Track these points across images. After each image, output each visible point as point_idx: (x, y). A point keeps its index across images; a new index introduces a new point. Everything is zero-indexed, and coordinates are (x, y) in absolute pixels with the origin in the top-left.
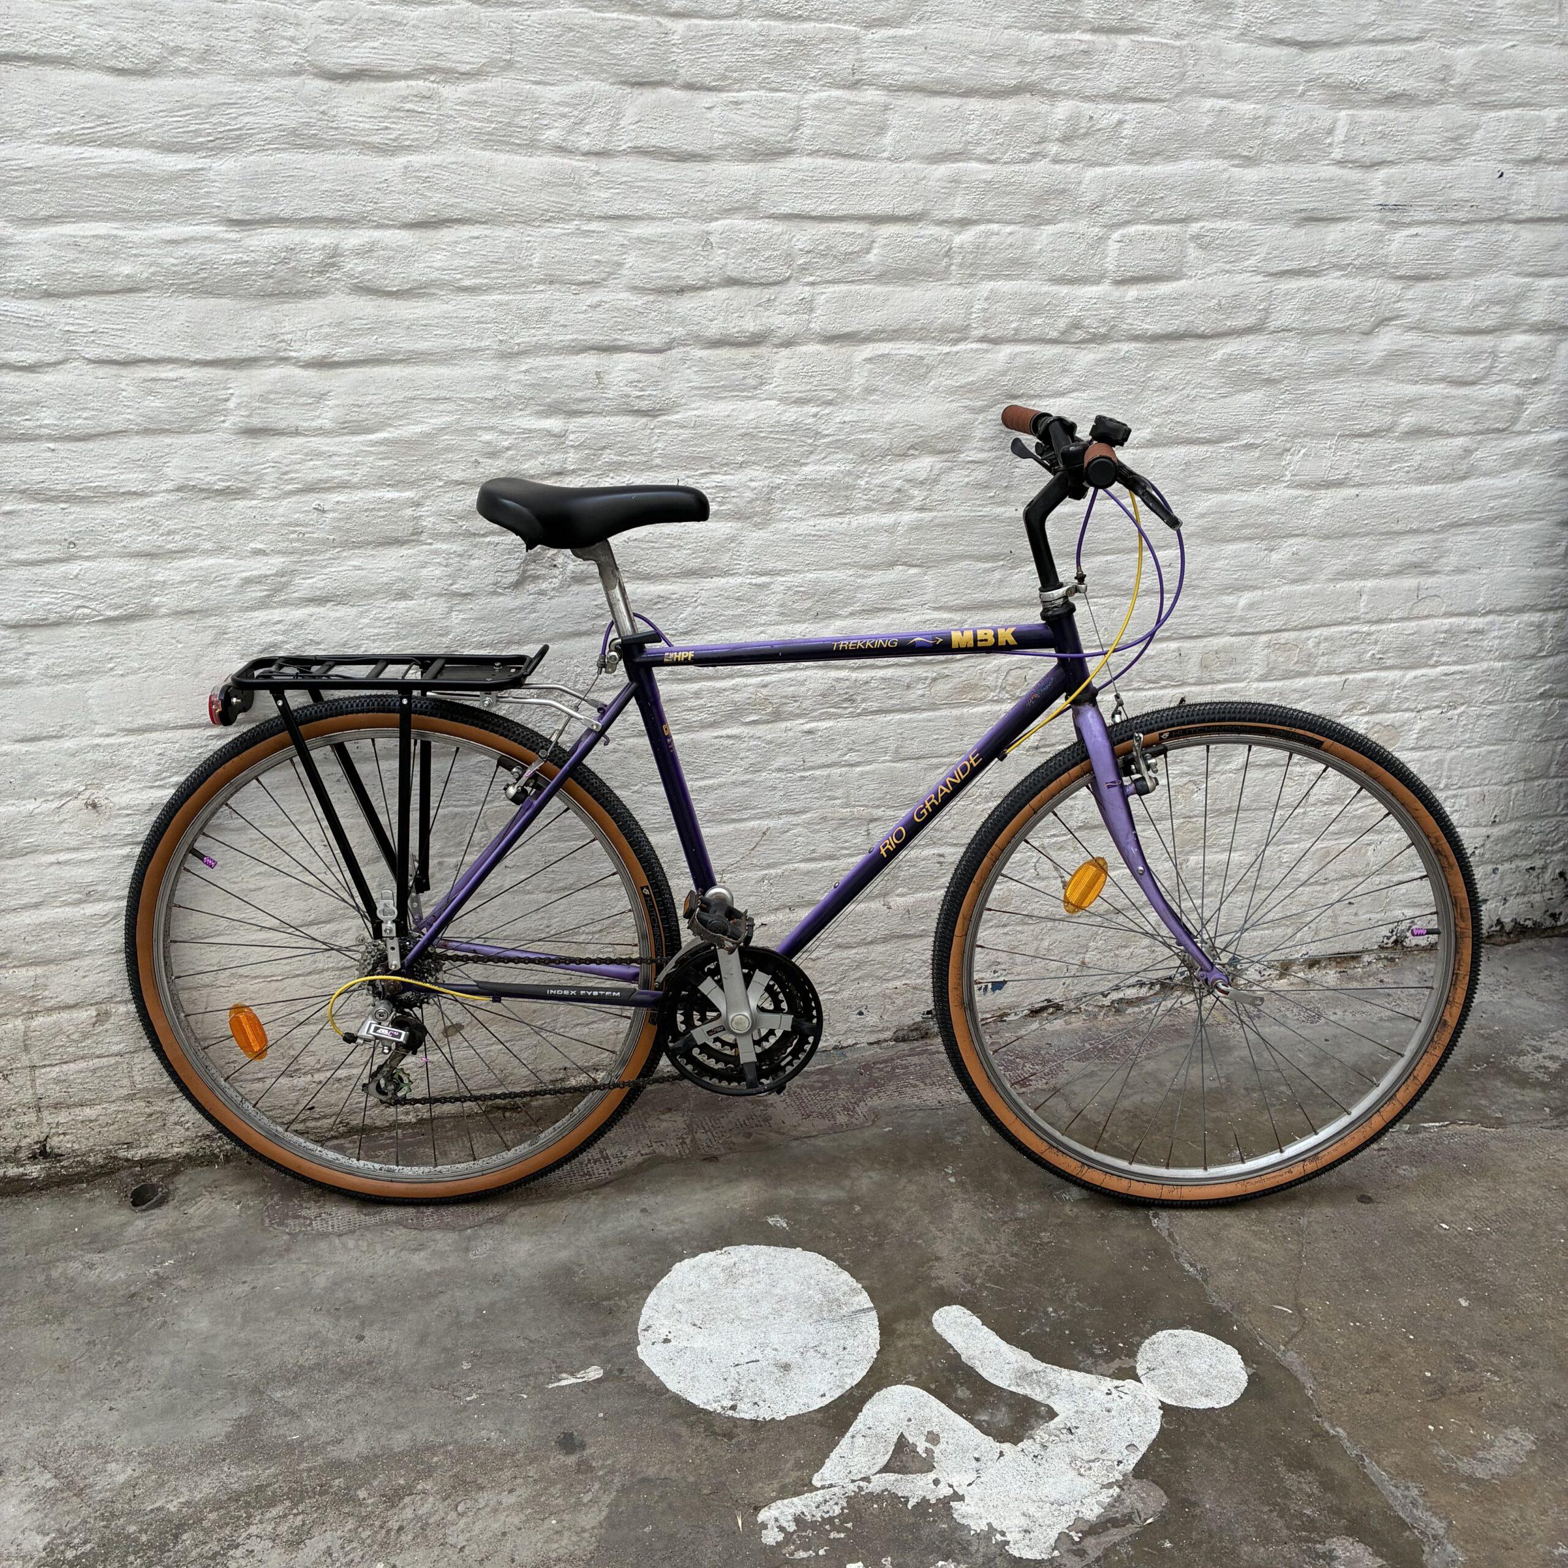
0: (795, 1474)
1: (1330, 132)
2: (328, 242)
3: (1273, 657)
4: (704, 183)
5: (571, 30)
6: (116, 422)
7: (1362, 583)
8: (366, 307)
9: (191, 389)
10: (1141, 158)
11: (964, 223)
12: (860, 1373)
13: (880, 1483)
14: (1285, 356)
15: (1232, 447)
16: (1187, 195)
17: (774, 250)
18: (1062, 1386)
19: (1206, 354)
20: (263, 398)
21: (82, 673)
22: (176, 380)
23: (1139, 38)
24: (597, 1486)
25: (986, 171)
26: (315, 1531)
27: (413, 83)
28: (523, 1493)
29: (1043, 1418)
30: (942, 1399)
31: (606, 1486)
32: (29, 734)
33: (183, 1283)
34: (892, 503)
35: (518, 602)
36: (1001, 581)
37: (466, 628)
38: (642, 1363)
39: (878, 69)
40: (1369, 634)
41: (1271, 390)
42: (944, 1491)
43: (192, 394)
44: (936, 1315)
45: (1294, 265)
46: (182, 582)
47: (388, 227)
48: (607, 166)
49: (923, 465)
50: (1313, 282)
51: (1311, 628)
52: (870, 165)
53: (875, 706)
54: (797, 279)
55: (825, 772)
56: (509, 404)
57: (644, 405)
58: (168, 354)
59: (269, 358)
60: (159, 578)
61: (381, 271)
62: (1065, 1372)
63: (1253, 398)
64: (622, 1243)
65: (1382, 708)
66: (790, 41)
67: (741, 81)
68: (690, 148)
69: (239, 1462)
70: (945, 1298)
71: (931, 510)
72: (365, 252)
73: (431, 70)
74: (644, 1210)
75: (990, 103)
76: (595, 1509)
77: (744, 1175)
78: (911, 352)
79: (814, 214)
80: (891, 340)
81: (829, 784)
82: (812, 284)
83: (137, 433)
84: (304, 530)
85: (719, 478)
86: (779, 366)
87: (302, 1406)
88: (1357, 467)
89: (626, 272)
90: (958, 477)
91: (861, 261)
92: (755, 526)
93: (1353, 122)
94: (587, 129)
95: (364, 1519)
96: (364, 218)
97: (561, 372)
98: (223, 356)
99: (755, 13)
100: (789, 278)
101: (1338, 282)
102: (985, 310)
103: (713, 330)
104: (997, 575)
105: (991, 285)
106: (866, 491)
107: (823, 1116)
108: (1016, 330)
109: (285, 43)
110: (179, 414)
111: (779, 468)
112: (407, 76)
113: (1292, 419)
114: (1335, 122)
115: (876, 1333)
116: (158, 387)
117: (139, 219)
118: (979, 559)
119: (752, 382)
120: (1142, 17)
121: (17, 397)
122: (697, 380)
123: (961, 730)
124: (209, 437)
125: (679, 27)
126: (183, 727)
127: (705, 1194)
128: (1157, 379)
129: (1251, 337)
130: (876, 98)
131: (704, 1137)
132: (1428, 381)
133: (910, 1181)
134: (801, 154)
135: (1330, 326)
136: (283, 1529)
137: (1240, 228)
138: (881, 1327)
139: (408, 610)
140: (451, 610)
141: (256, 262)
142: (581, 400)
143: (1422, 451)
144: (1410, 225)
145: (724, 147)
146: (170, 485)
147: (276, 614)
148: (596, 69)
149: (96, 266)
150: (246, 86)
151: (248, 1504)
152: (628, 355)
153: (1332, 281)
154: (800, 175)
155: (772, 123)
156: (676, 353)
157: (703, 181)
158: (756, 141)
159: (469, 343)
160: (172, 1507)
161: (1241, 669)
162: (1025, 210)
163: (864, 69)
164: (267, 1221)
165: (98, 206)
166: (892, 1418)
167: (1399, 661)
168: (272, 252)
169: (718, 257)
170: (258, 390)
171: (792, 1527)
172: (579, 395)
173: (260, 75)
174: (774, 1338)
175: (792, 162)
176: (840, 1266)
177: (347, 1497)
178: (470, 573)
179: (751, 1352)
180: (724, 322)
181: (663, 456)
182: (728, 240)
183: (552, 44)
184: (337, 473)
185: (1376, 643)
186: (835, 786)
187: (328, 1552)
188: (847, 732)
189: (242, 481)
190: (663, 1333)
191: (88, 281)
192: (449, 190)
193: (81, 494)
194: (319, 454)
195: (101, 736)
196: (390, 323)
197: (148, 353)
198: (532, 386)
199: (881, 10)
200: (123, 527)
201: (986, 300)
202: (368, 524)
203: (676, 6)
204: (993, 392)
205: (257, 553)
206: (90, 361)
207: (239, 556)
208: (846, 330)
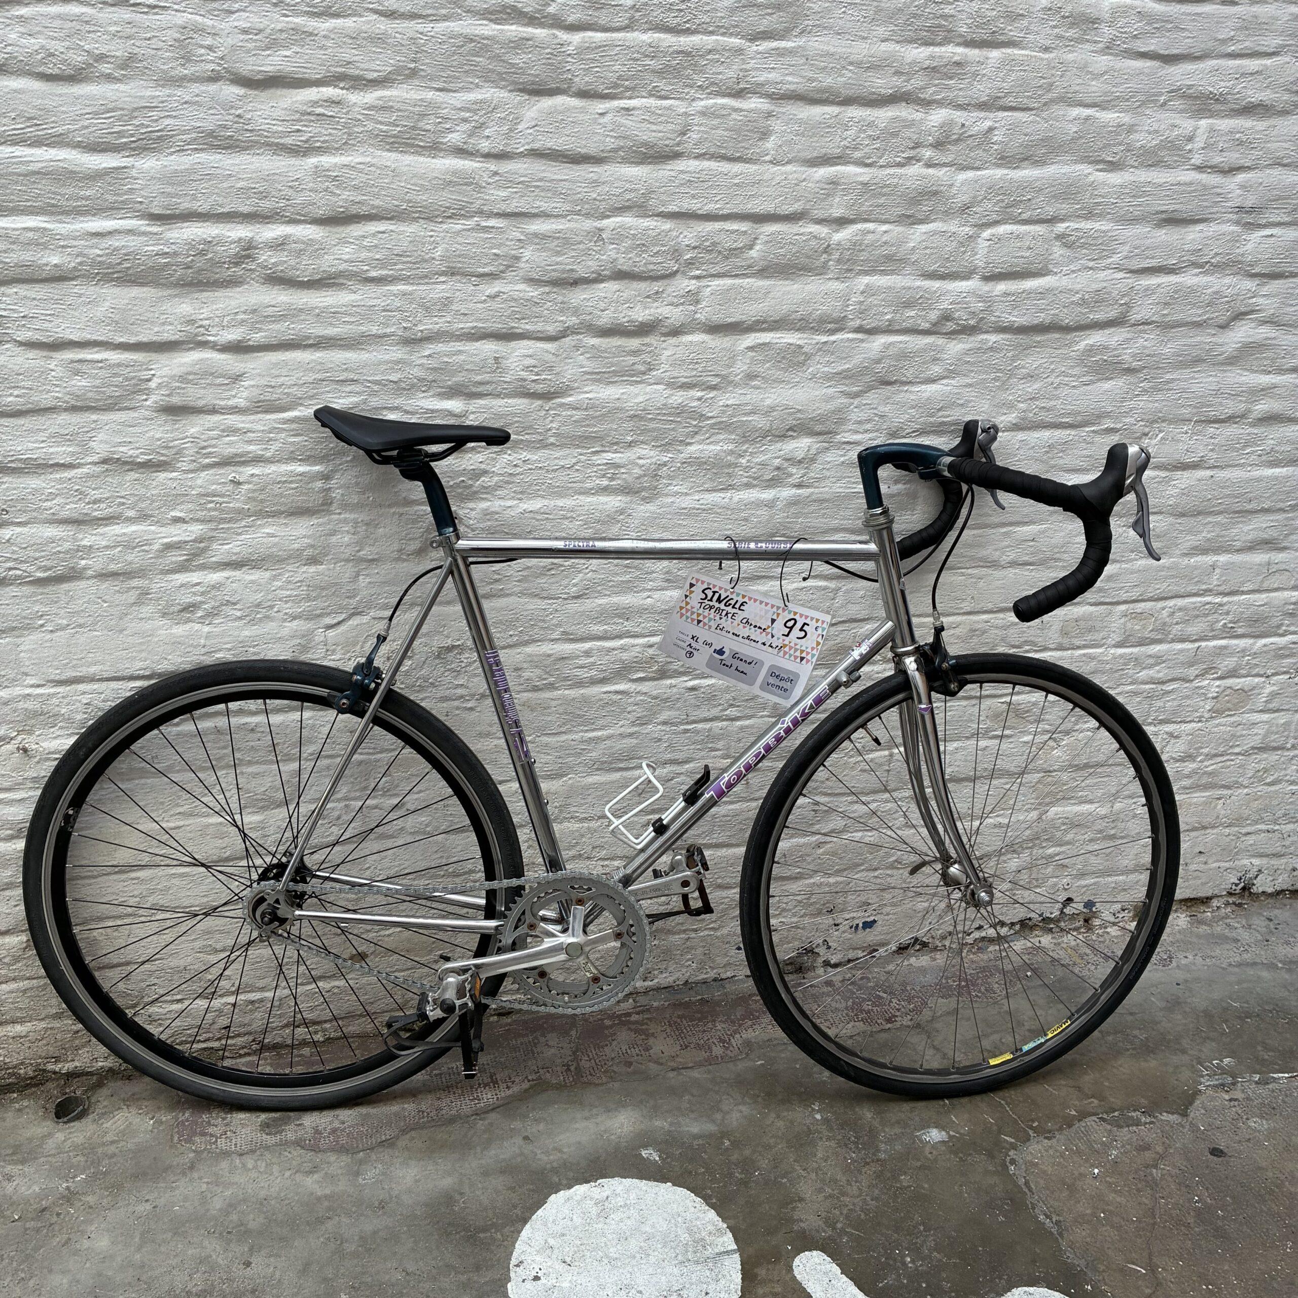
1: (1190, 139)
2: (243, 235)
3: (1129, 625)
4: (596, 183)
5: (472, 40)
6: (46, 400)
7: (1215, 558)
8: (278, 296)
9: (116, 370)
10: (1010, 162)
11: (842, 222)
14: (1145, 348)
15: (1093, 431)
16: (1054, 197)
17: (663, 245)
19: (1069, 346)
20: (183, 378)
21: (14, 629)
22: (101, 361)
23: (1009, 51)
25: (863, 174)
27: (324, 89)
33: (91, 1199)
34: (772, 479)
35: (420, 568)
37: (373, 591)
39: (761, 79)
40: (1221, 605)
41: (1131, 379)
43: (115, 375)
44: (797, 1261)
45: (1153, 263)
46: (107, 547)
47: (300, 222)
48: (506, 167)
49: (801, 445)
50: (1173, 279)
51: (1166, 599)
52: (752, 168)
54: (684, 273)
55: (708, 726)
56: (413, 386)
57: (540, 388)
58: (94, 337)
59: (188, 342)
60: (85, 542)
61: (292, 263)
63: (1115, 385)
64: (503, 1172)
65: (1233, 673)
66: (678, 53)
67: (633, 89)
68: (583, 151)
70: (807, 1243)
71: (808, 487)
72: (279, 245)
73: (342, 77)
74: (526, 1138)
75: (868, 111)
77: (621, 1105)
78: (791, 341)
79: (700, 212)
80: (772, 330)
81: (711, 737)
82: (698, 278)
83: (66, 410)
84: (221, 500)
85: (610, 455)
86: (667, 353)
88: (1212, 450)
89: (522, 265)
90: (834, 456)
91: (745, 255)
92: (644, 499)
93: (1212, 130)
94: (487, 132)
96: (277, 214)
97: (462, 357)
98: (145, 340)
99: (646, 26)
100: (677, 272)
101: (1195, 280)
102: (860, 303)
103: (605, 319)
105: (866, 280)
106: (747, 468)
107: (699, 1047)
108: (890, 321)
109: (203, 51)
110: (104, 392)
111: (665, 447)
112: (317, 83)
113: (1150, 405)
114: (1196, 129)
115: (738, 1278)
116: (84, 367)
117: (67, 213)
119: (640, 368)
120: (1013, 32)
122: (590, 366)
124: (133, 414)
125: (577, 38)
126: (108, 679)
127: (585, 1124)
128: (1023, 367)
129: (1113, 329)
130: (759, 106)
131: (587, 1065)
132: (1281, 371)
133: (778, 1117)
134: (689, 157)
135: (1189, 320)
137: (1103, 228)
139: (318, 574)
140: (357, 575)
141: (175, 254)
142: (481, 383)
143: (1274, 435)
144: (1265, 226)
145: (616, 150)
146: (95, 458)
147: (194, 577)
148: (494, 76)
149: (27, 256)
150: (166, 91)
152: (525, 342)
153: (1189, 279)
154: (686, 177)
155: (661, 128)
156: (568, 341)
157: (595, 181)
158: (645, 144)
159: (375, 330)
161: (1098, 636)
162: (899, 211)
163: (748, 79)
164: (176, 1139)
165: (28, 200)
167: (1250, 630)
168: (190, 244)
169: (611, 252)
170: (177, 371)
172: (478, 378)
173: (180, 81)
175: (681, 165)
176: (708, 1204)
178: (376, 540)
180: (614, 312)
181: (557, 435)
182: (619, 236)
183: (454, 53)
184: (252, 448)
185: (1228, 613)
186: (718, 738)
188: (728, 689)
189: (163, 455)
190: (534, 1269)
191: (19, 270)
192: (356, 188)
193: (13, 465)
194: (234, 431)
195: (32, 686)
196: (301, 310)
197: (75, 337)
198: (435, 369)
199: (765, 24)
200: (52, 496)
201: (862, 293)
202: (281, 495)
203: (571, 19)
204: (867, 379)
205: (177, 520)
206: (21, 344)
207: (160, 523)
208: (730, 320)
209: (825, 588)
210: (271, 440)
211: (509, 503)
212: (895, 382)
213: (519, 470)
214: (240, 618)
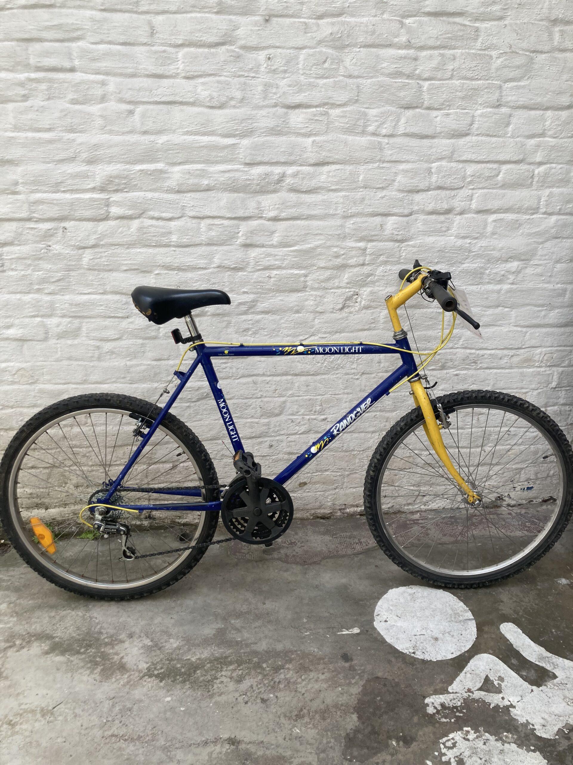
0: (441, 685)
2: (281, 171)
4: (431, 147)
5: (382, 87)
6: (197, 240)
8: (293, 197)
9: (226, 228)
11: (540, 164)
12: (468, 646)
13: (478, 695)
17: (458, 175)
18: (560, 665)
20: (252, 232)
22: (220, 225)
24: (357, 677)
25: (552, 141)
26: (247, 677)
27: (318, 109)
28: (327, 675)
29: (550, 677)
30: (505, 662)
31: (361, 677)
32: (157, 358)
34: (499, 281)
35: (341, 316)
36: (545, 316)
37: (320, 326)
38: (375, 629)
39: (508, 100)
42: (507, 703)
43: (226, 230)
44: (501, 626)
47: (304, 165)
48: (392, 140)
49: (514, 265)
52: (501, 139)
53: (485, 365)
54: (466, 187)
56: (345, 237)
57: (399, 238)
58: (219, 215)
59: (255, 217)
61: (300, 183)
62: (561, 659)
64: (368, 578)
66: (471, 89)
67: (450, 106)
68: (426, 133)
69: (218, 645)
71: (516, 284)
72: (295, 175)
73: (325, 104)
75: (556, 113)
76: (357, 686)
78: (513, 218)
79: (476, 160)
80: (504, 213)
82: (473, 189)
83: (205, 245)
84: (263, 285)
86: (456, 223)
87: (242, 627)
89: (396, 184)
90: (529, 271)
91: (494, 180)
94: (385, 126)
95: (265, 676)
96: (295, 162)
97: (367, 224)
98: (238, 216)
99: (458, 78)
100: (463, 186)
102: (546, 201)
103: (430, 208)
104: (543, 313)
105: (549, 190)
106: (489, 275)
108: (560, 209)
109: (272, 95)
110: (220, 238)
112: (316, 106)
116: (214, 227)
117: (213, 163)
118: (536, 306)
119: (444, 229)
121: (164, 230)
122: (421, 228)
123: (522, 378)
124: (231, 247)
125: (426, 84)
130: (506, 112)
131: (401, 539)
134: (472, 135)
136: (234, 675)
138: (477, 627)
139: (299, 317)
141: (253, 179)
142: (374, 236)
145: (440, 133)
146: (215, 265)
147: (250, 317)
148: (391, 102)
149: (196, 181)
150: (256, 112)
151: (221, 662)
152: (394, 218)
154: (471, 144)
155: (462, 122)
156: (413, 217)
158: (454, 130)
159: (331, 212)
160: (193, 659)
162: (568, 158)
163: (502, 100)
164: (228, 553)
165: (198, 158)
166: (482, 668)
168: (260, 175)
169: (435, 178)
170: (250, 229)
171: (439, 708)
172: (373, 233)
173: (262, 108)
174: (431, 626)
175: (468, 138)
177: (258, 666)
178: (324, 304)
179: (421, 631)
180: (434, 204)
181: (405, 259)
182: (439, 171)
183: (374, 92)
184: (277, 262)
187: (252, 687)
188: (472, 376)
189: (241, 265)
190: (385, 618)
191: (192, 187)
192: (329, 151)
193: (183, 268)
194: (270, 255)
196: (302, 203)
197: (211, 215)
198: (355, 229)
199: (511, 75)
200: (197, 281)
201: (548, 196)
202: (287, 283)
203: (426, 76)
204: (547, 235)
205: (244, 293)
206: (191, 217)
207: (238, 294)
208: (485, 208)
209: (521, 331)
210: (285, 259)
211: (381, 289)
212: (559, 238)
213: (386, 274)
214: (266, 335)
